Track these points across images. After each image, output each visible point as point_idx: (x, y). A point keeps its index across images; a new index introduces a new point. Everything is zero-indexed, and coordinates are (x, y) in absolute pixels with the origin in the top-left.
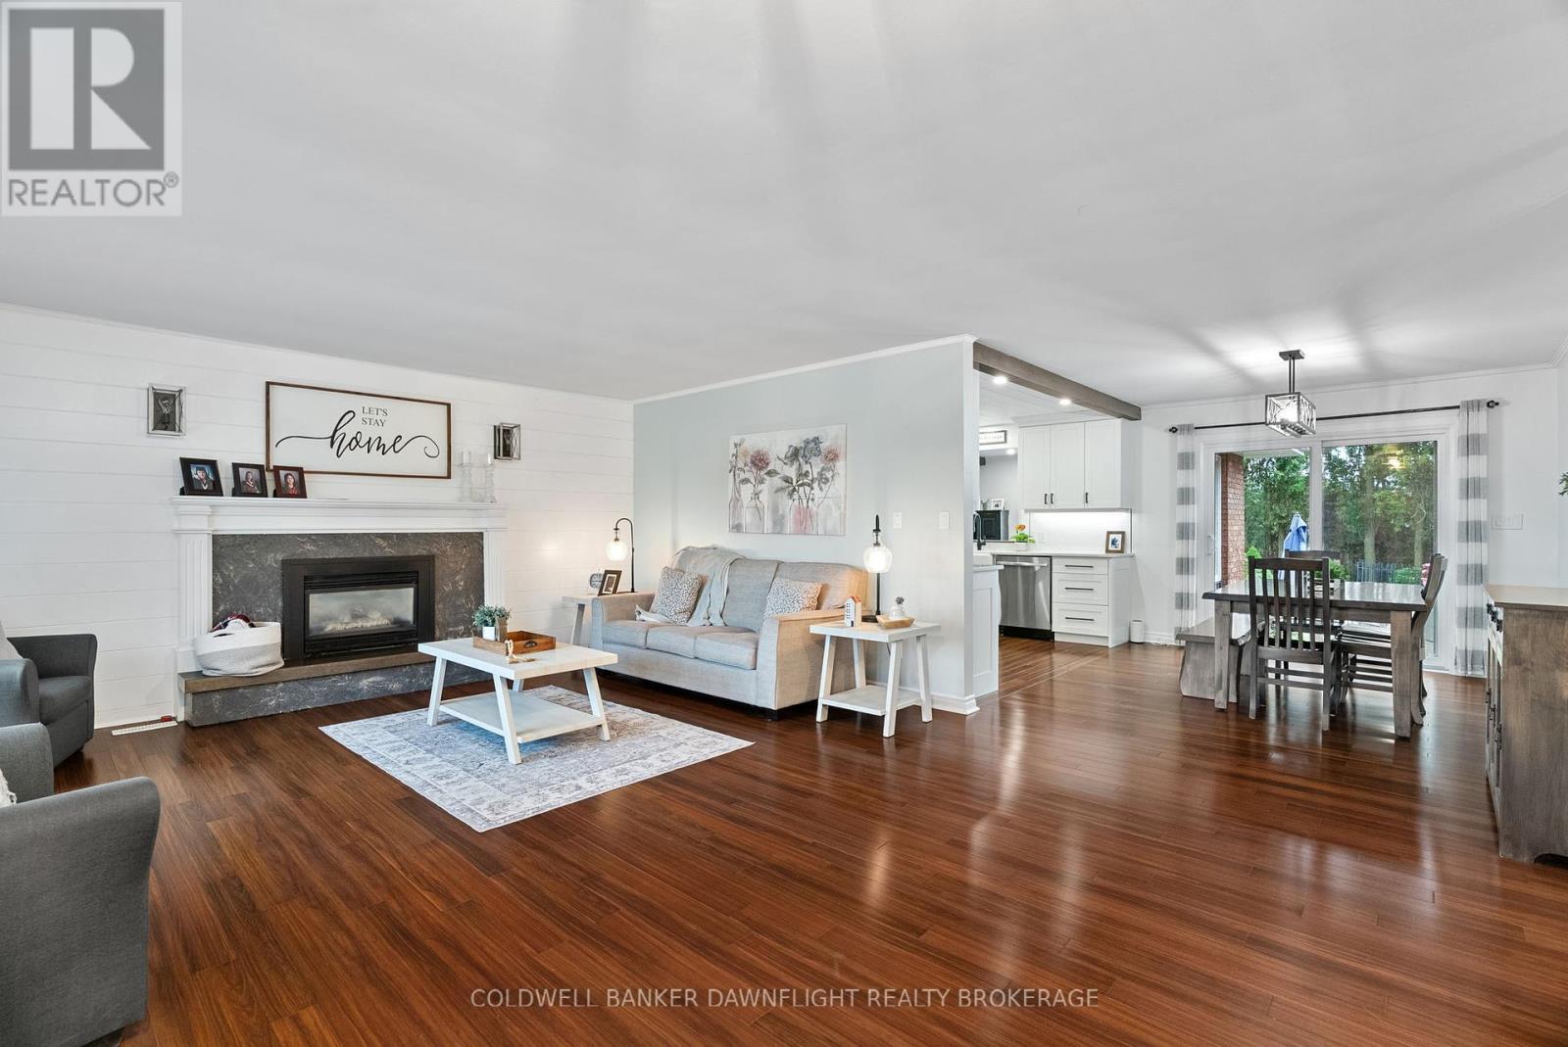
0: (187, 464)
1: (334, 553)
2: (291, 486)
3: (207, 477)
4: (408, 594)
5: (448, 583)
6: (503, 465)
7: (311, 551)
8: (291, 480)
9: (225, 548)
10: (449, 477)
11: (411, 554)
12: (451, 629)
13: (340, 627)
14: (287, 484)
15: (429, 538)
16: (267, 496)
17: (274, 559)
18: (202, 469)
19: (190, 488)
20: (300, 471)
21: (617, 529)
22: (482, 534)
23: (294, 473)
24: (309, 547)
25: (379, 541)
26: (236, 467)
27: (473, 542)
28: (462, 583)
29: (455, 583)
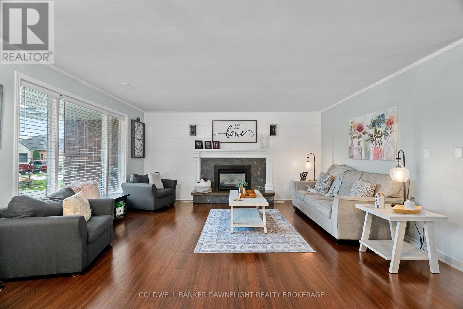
0: (196, 142)
1: (226, 164)
2: (216, 146)
3: (200, 145)
4: (244, 176)
5: (255, 173)
6: (273, 137)
7: (221, 163)
8: (216, 145)
9: (204, 162)
10: (256, 142)
11: (245, 164)
12: (256, 187)
13: (228, 183)
14: (215, 146)
15: (249, 160)
16: (211, 149)
17: (213, 165)
18: (199, 143)
19: (197, 148)
20: (219, 142)
21: (308, 157)
22: (265, 159)
23: (217, 143)
24: (220, 162)
25: (237, 161)
26: (205, 142)
27: (263, 161)
28: (259, 174)
29: (257, 173)
